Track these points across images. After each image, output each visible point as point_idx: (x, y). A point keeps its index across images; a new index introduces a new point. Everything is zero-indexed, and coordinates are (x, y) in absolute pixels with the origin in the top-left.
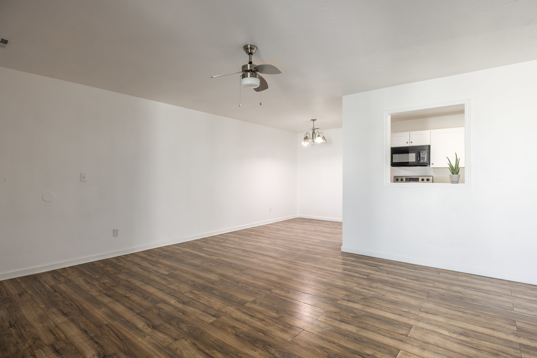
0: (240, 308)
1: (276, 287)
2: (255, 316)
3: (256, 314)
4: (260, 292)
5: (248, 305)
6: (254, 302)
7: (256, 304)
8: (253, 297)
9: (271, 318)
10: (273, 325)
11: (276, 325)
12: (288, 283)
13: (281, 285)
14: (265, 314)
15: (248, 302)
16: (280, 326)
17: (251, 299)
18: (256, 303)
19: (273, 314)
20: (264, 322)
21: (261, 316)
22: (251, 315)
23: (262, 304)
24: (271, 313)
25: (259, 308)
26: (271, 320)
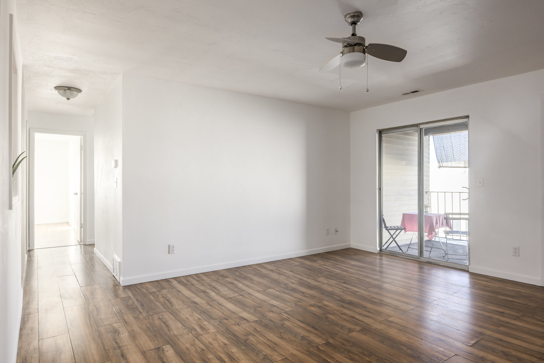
0: (366, 325)
1: (318, 348)
2: (349, 317)
3: (349, 319)
4: (343, 342)
5: (358, 328)
6: (350, 330)
7: (348, 327)
8: (351, 336)
9: (335, 314)
10: (334, 309)
11: (332, 310)
12: (295, 352)
13: (308, 351)
14: (339, 318)
15: (358, 331)
16: (328, 308)
17: (354, 334)
18: (348, 329)
19: (332, 317)
20: (342, 313)
21: (344, 317)
22: (354, 318)
23: (341, 327)
24: (334, 318)
25: (345, 323)
26: (335, 313)
